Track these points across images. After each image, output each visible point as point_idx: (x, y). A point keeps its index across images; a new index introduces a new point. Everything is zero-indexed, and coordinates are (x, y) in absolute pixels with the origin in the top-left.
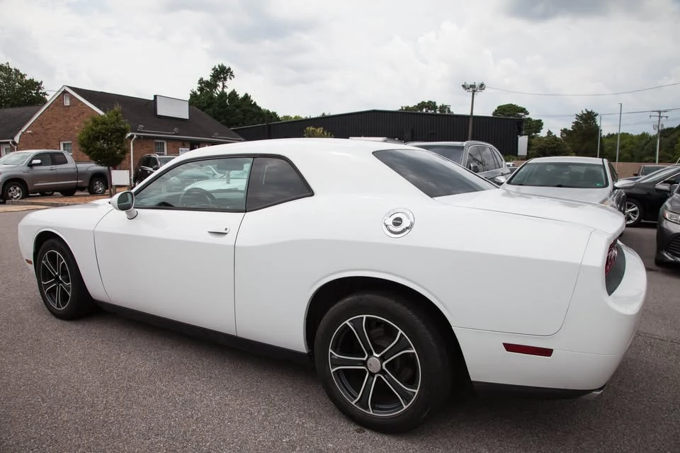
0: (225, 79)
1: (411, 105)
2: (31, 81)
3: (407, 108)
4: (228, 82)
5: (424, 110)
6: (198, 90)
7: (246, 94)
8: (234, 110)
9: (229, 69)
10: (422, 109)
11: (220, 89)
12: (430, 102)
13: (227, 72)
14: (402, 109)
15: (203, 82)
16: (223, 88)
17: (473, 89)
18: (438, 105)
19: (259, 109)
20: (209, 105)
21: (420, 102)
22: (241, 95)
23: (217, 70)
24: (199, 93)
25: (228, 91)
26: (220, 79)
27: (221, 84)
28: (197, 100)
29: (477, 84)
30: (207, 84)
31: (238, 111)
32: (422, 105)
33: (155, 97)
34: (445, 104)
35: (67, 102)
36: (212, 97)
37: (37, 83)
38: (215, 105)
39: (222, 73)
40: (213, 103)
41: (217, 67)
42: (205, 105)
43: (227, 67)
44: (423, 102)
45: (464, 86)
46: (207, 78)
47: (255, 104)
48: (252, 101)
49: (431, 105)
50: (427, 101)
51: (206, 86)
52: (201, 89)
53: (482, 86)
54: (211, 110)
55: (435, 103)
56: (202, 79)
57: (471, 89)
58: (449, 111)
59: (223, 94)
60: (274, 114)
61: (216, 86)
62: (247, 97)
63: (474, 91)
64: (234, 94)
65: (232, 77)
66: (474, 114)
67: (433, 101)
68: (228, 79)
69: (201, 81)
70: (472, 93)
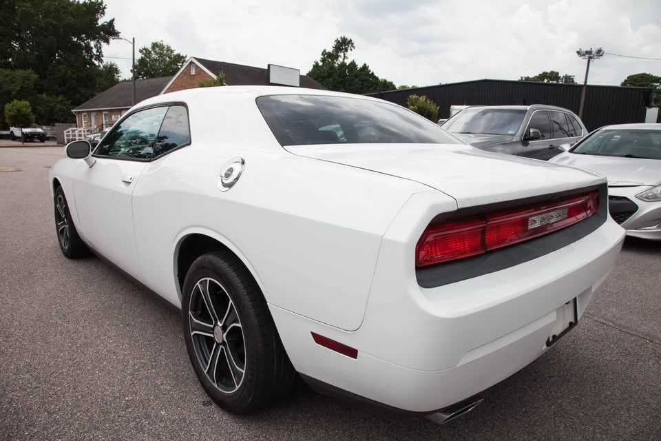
0: (346, 50)
1: (531, 76)
2: (178, 55)
3: (527, 78)
4: (349, 54)
5: (546, 81)
6: (321, 61)
7: (365, 65)
8: (353, 80)
9: (351, 40)
10: (544, 80)
11: (341, 60)
12: (552, 72)
13: (348, 43)
14: (522, 80)
15: (326, 54)
16: (344, 59)
17: (590, 55)
18: (561, 75)
19: (377, 78)
20: (330, 75)
21: (541, 73)
22: (360, 65)
23: (339, 42)
24: (321, 64)
25: (348, 62)
26: (341, 50)
27: (342, 54)
28: (319, 70)
29: (594, 50)
30: (330, 55)
31: (356, 80)
32: (544, 75)
33: (269, 66)
34: (569, 75)
35: (193, 72)
36: (332, 68)
37: (183, 57)
38: (335, 74)
39: (343, 45)
40: (332, 73)
41: (339, 39)
42: (326, 74)
43: (349, 39)
44: (544, 73)
45: (578, 53)
46: (330, 49)
47: (373, 74)
48: (370, 71)
49: (554, 76)
50: (549, 72)
51: (329, 57)
52: (323, 60)
53: (600, 53)
54: (331, 79)
55: (558, 73)
56: (325, 51)
57: (587, 56)
58: (573, 81)
59: (343, 65)
60: (391, 83)
61: (337, 57)
62: (365, 67)
63: (590, 58)
64: (353, 64)
65: (353, 48)
66: (588, 84)
67: (556, 71)
68: (349, 50)
69: (324, 53)
70: (587, 60)
